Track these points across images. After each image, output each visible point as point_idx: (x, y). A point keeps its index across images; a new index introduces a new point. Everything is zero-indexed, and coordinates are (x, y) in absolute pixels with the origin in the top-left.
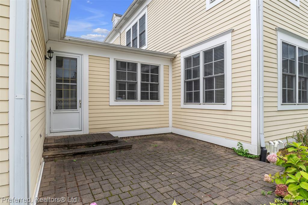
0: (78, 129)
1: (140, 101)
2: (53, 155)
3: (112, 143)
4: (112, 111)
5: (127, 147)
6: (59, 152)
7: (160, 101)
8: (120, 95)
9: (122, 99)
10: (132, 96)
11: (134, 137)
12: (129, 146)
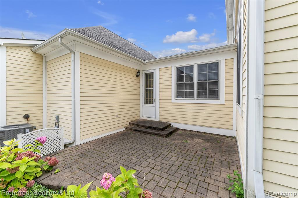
0: (154, 117)
1: (196, 99)
2: (128, 128)
3: (158, 130)
4: (173, 107)
5: (162, 135)
6: (133, 127)
7: (219, 100)
8: (179, 94)
9: (182, 98)
10: (190, 95)
11: (191, 131)
12: (163, 134)
